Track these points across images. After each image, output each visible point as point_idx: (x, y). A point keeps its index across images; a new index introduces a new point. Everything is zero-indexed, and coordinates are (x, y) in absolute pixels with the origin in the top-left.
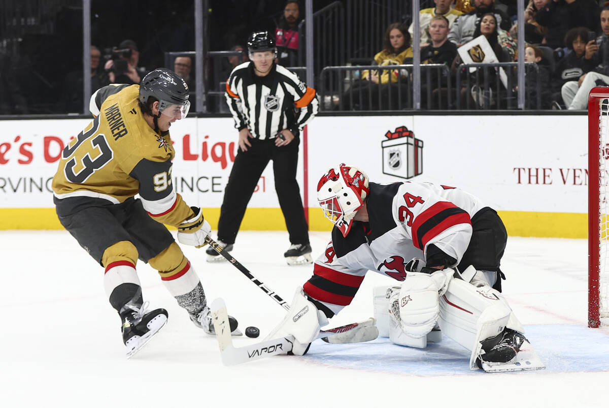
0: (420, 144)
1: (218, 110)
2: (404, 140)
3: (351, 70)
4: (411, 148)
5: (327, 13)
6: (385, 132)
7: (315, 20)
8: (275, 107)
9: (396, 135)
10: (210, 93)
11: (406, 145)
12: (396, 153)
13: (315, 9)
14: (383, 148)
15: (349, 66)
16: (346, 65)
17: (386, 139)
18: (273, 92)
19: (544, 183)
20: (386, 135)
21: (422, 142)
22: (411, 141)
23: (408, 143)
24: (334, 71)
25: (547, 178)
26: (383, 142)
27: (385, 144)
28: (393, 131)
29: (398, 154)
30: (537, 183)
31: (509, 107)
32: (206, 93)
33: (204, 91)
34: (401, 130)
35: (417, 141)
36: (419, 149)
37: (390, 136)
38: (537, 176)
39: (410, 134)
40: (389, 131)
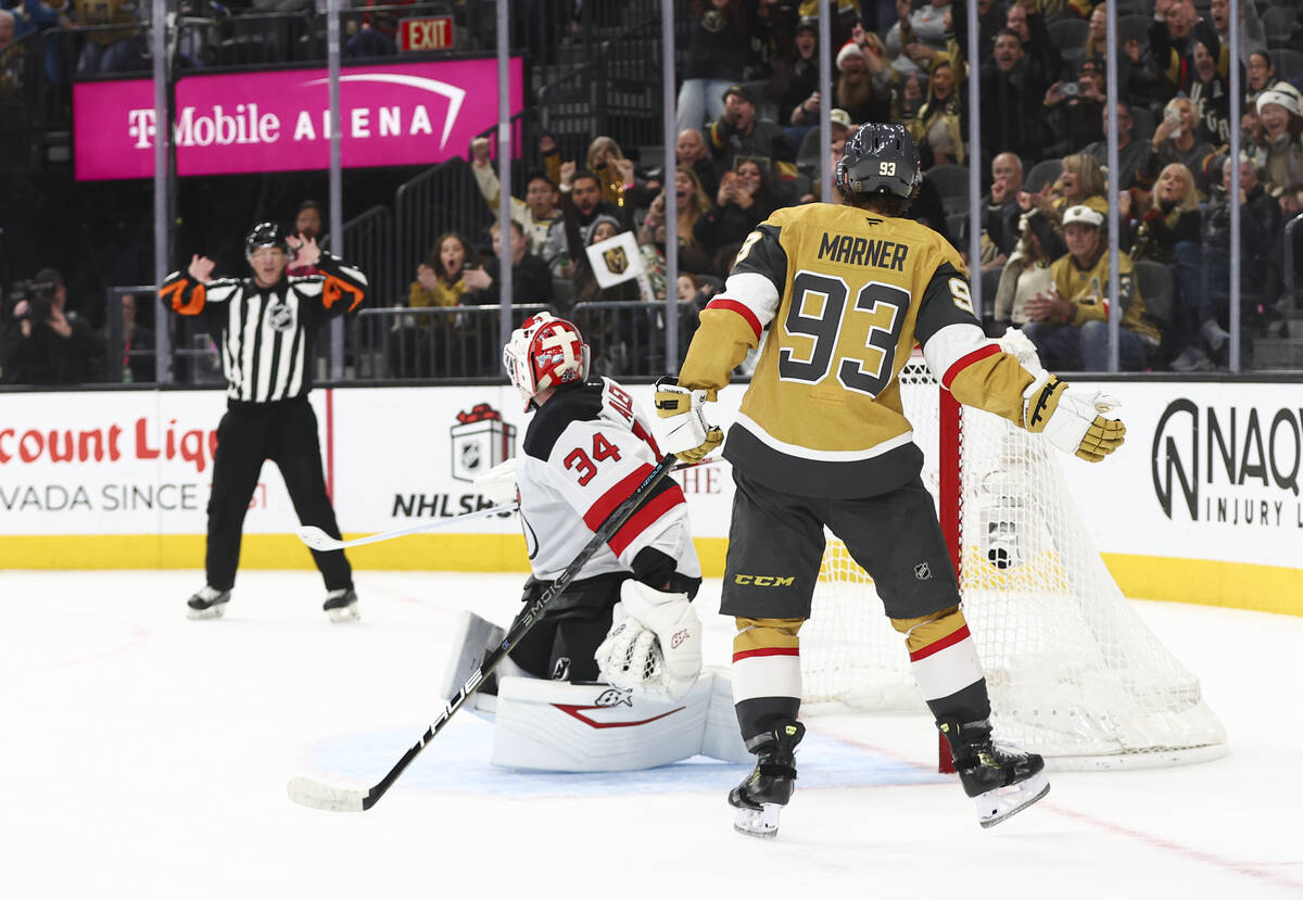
0: (511, 431)
1: (192, 378)
2: (486, 424)
3: (403, 315)
4: (498, 438)
5: (364, 224)
6: (457, 412)
7: (345, 235)
8: (287, 323)
9: (474, 418)
10: (180, 351)
11: (488, 435)
12: (474, 446)
13: (345, 218)
14: (453, 437)
15: (398, 309)
16: (393, 306)
17: (458, 422)
18: (282, 300)
19: (708, 491)
20: (458, 418)
21: (515, 428)
22: (498, 426)
23: (492, 430)
24: (375, 317)
25: (712, 484)
26: (452, 428)
27: (457, 431)
28: (468, 411)
29: (476, 449)
30: (697, 491)
31: (652, 372)
32: (172, 352)
33: (168, 348)
34: (481, 409)
35: (506, 426)
36: (510, 440)
37: (464, 419)
38: (697, 480)
39: (496, 416)
40: (462, 413)
